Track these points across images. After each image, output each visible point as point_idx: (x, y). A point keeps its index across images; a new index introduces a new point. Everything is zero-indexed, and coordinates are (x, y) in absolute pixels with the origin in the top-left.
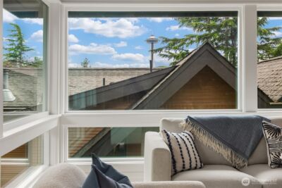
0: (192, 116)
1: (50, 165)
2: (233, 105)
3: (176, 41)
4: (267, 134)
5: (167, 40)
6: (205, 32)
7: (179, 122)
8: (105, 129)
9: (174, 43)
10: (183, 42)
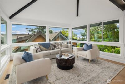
0: (39, 43)
1: (8, 55)
2: (45, 41)
3: (33, 29)
4: (51, 45)
5: (31, 29)
6: (38, 28)
7: (37, 44)
8: (19, 47)
9: (32, 29)
10: (34, 29)
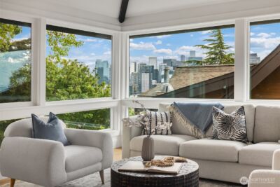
0: (177, 102)
7: (166, 106)
